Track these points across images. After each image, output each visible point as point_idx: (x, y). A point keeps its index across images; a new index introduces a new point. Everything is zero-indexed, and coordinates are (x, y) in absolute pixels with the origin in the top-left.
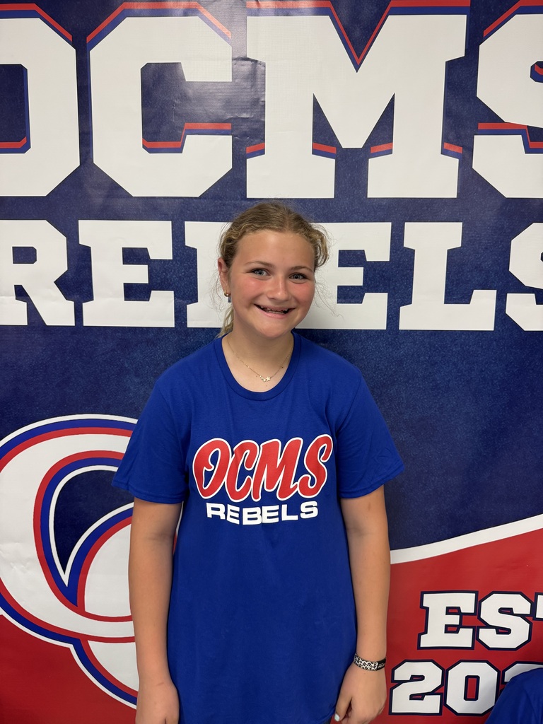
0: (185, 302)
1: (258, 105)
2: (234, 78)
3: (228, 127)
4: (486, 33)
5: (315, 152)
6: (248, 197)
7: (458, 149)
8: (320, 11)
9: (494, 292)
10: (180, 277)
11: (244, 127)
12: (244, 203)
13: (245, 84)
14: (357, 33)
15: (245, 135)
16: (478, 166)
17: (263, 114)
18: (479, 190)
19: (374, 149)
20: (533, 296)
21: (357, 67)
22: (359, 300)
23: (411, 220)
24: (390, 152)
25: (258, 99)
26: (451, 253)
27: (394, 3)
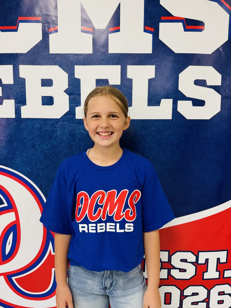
0: (20, 105)
3: (40, 19)
5: (82, 31)
6: (50, 53)
10: (17, 93)
11: (48, 19)
12: (48, 56)
15: (48, 23)
16: (162, 37)
17: (56, 12)
18: (163, 49)
19: (111, 30)
20: (191, 102)
23: (130, 64)
24: (119, 31)
26: (150, 81)
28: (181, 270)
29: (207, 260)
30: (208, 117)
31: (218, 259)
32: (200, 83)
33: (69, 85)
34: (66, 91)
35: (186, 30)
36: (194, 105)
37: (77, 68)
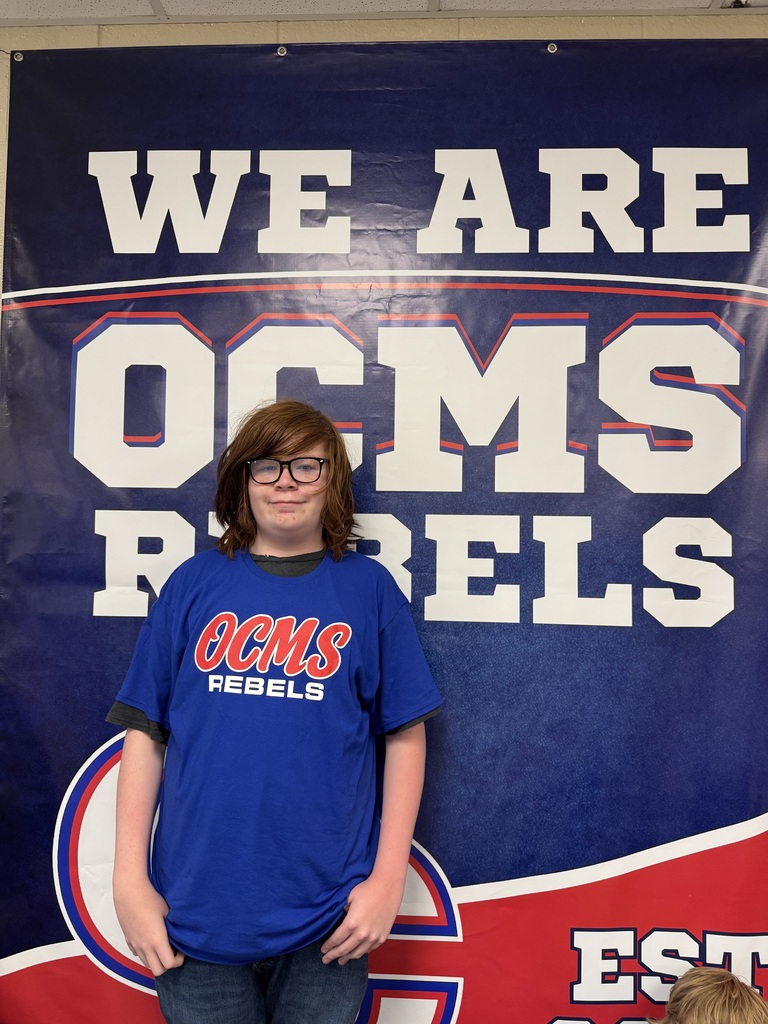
1: (387, 407)
2: (365, 382)
3: (359, 425)
4: (604, 341)
5: (443, 449)
6: (377, 490)
7: (583, 447)
8: (446, 323)
9: (629, 587)
11: (376, 426)
12: (373, 495)
13: (376, 387)
14: (482, 342)
15: (376, 433)
16: (604, 462)
17: (392, 414)
18: (606, 483)
19: (499, 447)
20: (670, 591)
21: (482, 373)
22: (490, 591)
23: (540, 513)
24: (515, 449)
25: (388, 401)
26: (582, 547)
27: (516, 316)
28: (666, 979)
29: (727, 957)
30: (709, 622)
31: (755, 956)
32: (689, 552)
33: (412, 553)
34: (405, 565)
37: (430, 519)
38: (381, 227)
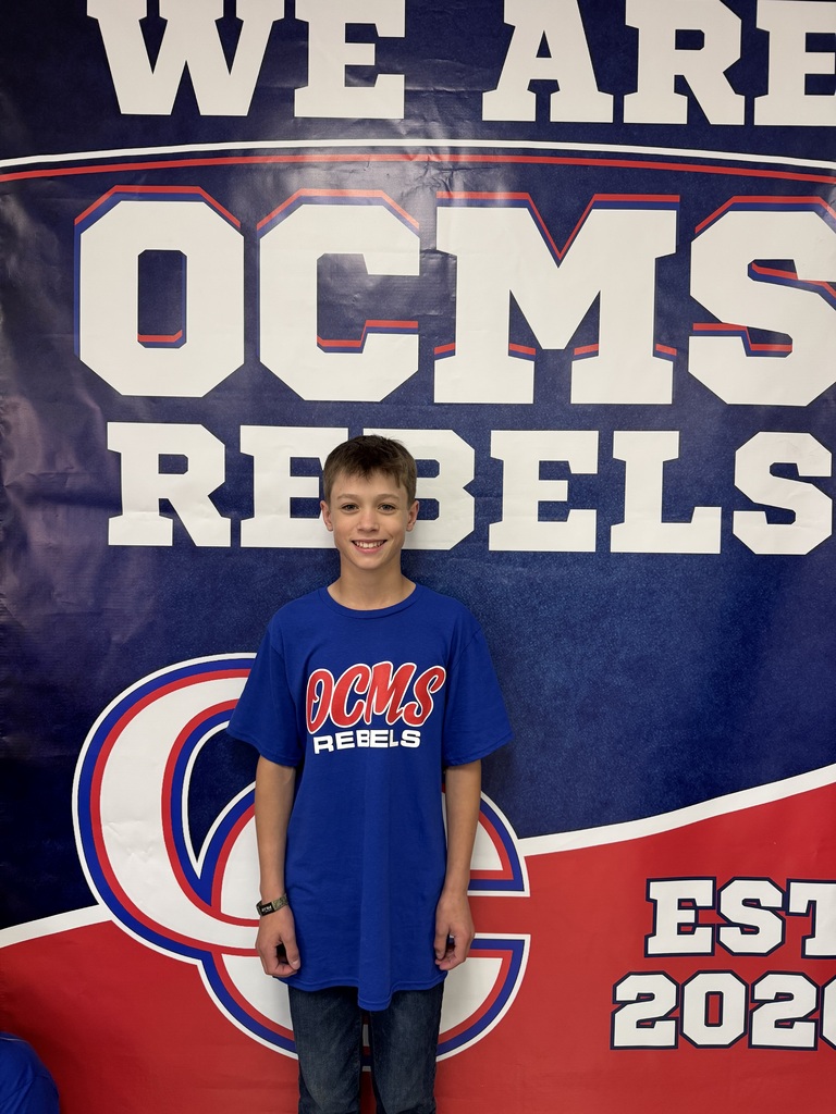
1: (448, 302)
2: (421, 272)
3: (415, 324)
4: (697, 229)
5: (512, 353)
6: (435, 401)
7: (672, 351)
8: (517, 203)
9: (719, 510)
11: (433, 326)
12: (431, 408)
13: (434, 278)
14: (558, 228)
15: (434, 334)
16: (696, 368)
17: (453, 311)
18: (697, 395)
19: (578, 351)
20: (763, 514)
21: (558, 263)
22: (563, 517)
23: (621, 428)
24: (596, 354)
25: (448, 296)
26: (667, 465)
27: (597, 197)
28: (746, 929)
29: (812, 905)
30: (803, 548)
32: (785, 471)
33: (476, 475)
34: (467, 488)
35: (749, 353)
36: (770, 520)
37: (498, 437)
38: (441, 89)
